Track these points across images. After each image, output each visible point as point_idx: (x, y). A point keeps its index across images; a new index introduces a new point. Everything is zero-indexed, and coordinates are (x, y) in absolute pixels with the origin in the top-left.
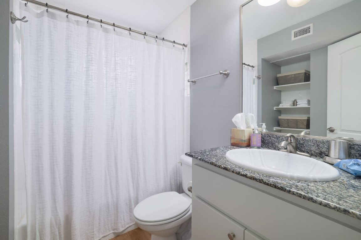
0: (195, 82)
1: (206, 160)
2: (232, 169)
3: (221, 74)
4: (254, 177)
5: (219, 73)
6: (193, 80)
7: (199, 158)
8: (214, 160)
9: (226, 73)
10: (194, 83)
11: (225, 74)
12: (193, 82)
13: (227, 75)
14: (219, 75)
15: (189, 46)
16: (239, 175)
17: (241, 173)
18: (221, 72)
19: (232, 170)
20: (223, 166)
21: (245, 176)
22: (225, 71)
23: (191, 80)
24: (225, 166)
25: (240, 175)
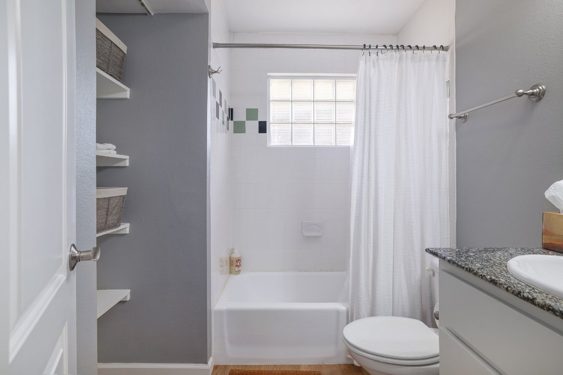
0: (465, 117)
1: (460, 263)
2: (505, 284)
3: (520, 95)
4: (550, 306)
5: (515, 95)
6: (461, 114)
7: (448, 258)
8: (476, 266)
9: (535, 91)
10: (464, 120)
11: (533, 94)
12: (460, 117)
13: (540, 96)
14: (517, 97)
15: (453, 48)
16: (518, 297)
17: (522, 294)
18: (521, 91)
19: (506, 286)
20: (489, 277)
21: (532, 301)
22: (533, 88)
23: (456, 115)
24: (493, 278)
25: (521, 298)
